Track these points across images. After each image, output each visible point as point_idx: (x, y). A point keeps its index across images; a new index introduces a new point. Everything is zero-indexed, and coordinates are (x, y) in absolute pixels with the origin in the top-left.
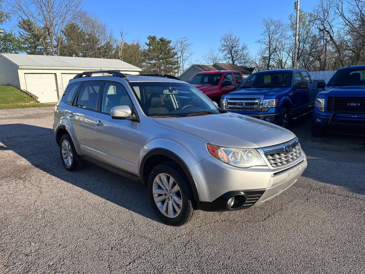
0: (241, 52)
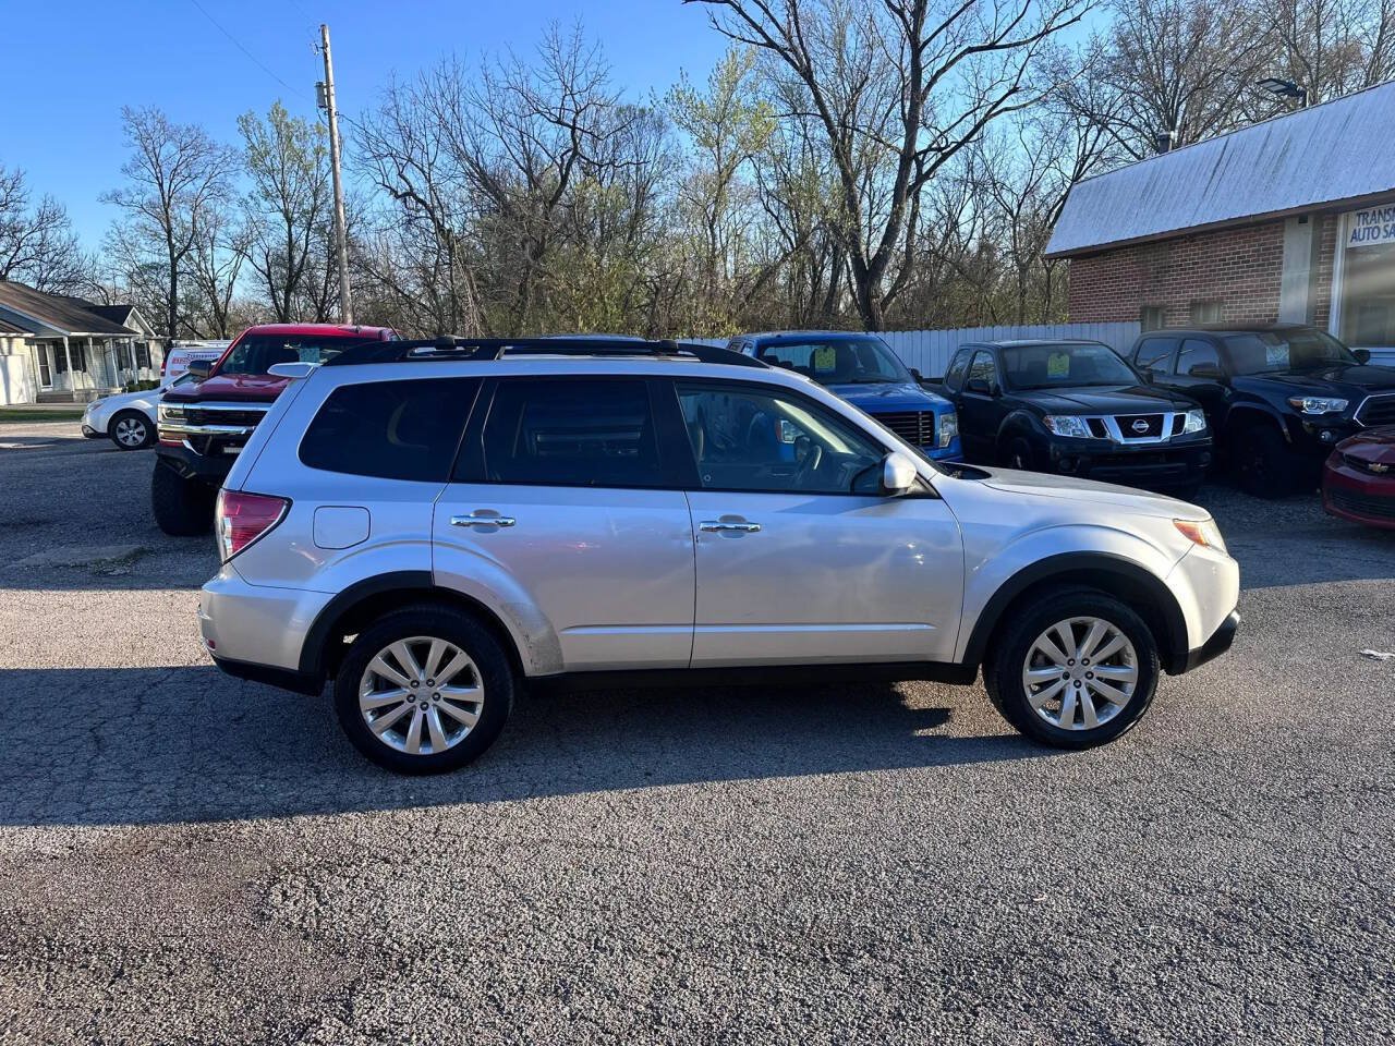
0: (37, 235)
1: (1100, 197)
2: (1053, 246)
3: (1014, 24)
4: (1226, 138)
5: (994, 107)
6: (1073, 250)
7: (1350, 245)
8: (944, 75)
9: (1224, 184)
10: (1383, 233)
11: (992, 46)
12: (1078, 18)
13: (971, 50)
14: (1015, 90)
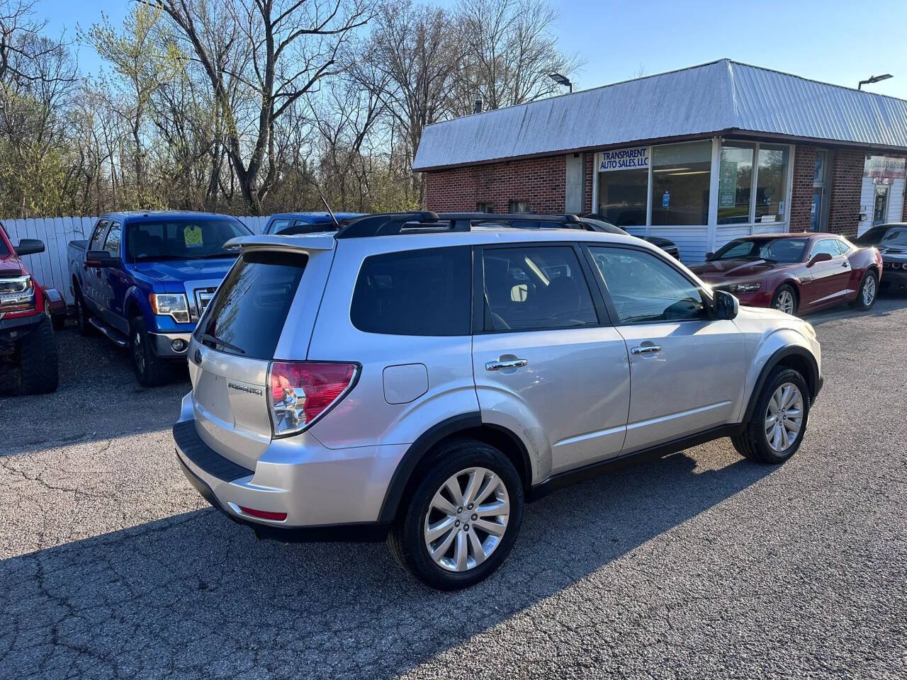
1: (446, 135)
2: (417, 164)
3: (329, 20)
4: (526, 106)
5: (321, 71)
6: (433, 167)
7: (600, 171)
8: (286, 46)
9: (529, 132)
10: (618, 165)
11: (316, 31)
12: (365, 22)
13: (303, 32)
14: (332, 62)
